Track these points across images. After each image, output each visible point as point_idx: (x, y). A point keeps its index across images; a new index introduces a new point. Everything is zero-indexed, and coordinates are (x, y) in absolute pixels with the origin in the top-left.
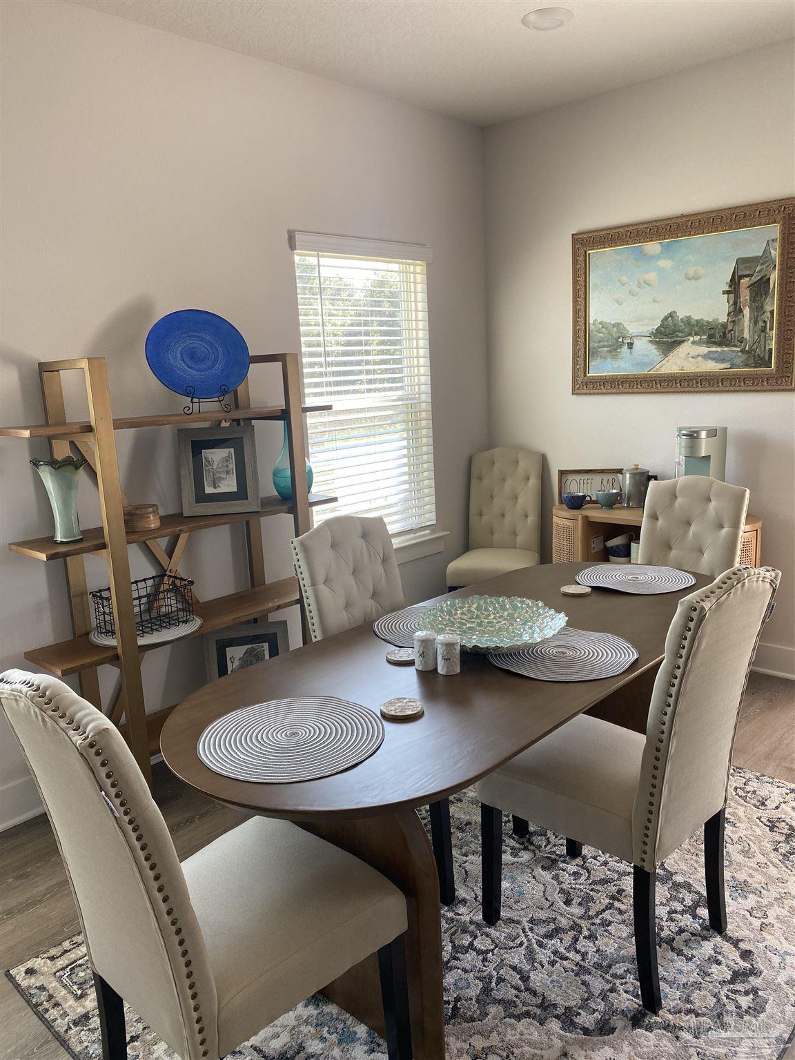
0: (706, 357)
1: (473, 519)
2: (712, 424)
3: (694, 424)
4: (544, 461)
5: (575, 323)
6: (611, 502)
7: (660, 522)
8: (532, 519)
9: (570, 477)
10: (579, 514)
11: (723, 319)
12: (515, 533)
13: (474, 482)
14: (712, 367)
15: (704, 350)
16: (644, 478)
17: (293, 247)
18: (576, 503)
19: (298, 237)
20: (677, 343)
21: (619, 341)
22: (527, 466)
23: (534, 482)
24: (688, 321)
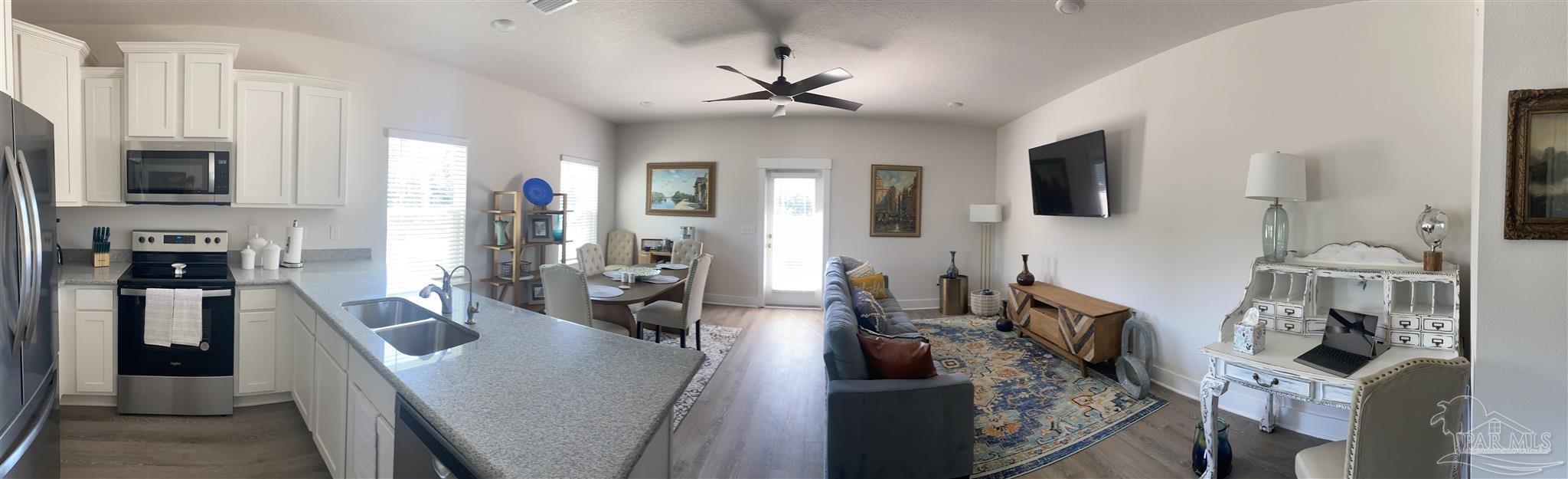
0: (689, 205)
1: (609, 255)
2: (691, 226)
3: (686, 226)
4: (635, 236)
5: (647, 192)
6: (659, 249)
7: (678, 253)
8: (630, 256)
9: (646, 241)
10: (649, 253)
11: (693, 194)
12: (623, 260)
13: (609, 242)
14: (690, 208)
15: (688, 203)
16: (670, 243)
17: (561, 160)
18: (648, 249)
19: (564, 157)
20: (680, 201)
21: (661, 198)
22: (629, 237)
23: (631, 243)
24: (683, 194)
